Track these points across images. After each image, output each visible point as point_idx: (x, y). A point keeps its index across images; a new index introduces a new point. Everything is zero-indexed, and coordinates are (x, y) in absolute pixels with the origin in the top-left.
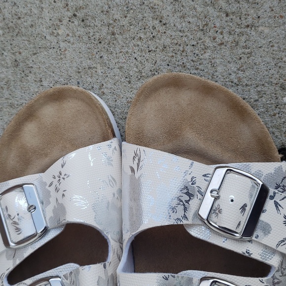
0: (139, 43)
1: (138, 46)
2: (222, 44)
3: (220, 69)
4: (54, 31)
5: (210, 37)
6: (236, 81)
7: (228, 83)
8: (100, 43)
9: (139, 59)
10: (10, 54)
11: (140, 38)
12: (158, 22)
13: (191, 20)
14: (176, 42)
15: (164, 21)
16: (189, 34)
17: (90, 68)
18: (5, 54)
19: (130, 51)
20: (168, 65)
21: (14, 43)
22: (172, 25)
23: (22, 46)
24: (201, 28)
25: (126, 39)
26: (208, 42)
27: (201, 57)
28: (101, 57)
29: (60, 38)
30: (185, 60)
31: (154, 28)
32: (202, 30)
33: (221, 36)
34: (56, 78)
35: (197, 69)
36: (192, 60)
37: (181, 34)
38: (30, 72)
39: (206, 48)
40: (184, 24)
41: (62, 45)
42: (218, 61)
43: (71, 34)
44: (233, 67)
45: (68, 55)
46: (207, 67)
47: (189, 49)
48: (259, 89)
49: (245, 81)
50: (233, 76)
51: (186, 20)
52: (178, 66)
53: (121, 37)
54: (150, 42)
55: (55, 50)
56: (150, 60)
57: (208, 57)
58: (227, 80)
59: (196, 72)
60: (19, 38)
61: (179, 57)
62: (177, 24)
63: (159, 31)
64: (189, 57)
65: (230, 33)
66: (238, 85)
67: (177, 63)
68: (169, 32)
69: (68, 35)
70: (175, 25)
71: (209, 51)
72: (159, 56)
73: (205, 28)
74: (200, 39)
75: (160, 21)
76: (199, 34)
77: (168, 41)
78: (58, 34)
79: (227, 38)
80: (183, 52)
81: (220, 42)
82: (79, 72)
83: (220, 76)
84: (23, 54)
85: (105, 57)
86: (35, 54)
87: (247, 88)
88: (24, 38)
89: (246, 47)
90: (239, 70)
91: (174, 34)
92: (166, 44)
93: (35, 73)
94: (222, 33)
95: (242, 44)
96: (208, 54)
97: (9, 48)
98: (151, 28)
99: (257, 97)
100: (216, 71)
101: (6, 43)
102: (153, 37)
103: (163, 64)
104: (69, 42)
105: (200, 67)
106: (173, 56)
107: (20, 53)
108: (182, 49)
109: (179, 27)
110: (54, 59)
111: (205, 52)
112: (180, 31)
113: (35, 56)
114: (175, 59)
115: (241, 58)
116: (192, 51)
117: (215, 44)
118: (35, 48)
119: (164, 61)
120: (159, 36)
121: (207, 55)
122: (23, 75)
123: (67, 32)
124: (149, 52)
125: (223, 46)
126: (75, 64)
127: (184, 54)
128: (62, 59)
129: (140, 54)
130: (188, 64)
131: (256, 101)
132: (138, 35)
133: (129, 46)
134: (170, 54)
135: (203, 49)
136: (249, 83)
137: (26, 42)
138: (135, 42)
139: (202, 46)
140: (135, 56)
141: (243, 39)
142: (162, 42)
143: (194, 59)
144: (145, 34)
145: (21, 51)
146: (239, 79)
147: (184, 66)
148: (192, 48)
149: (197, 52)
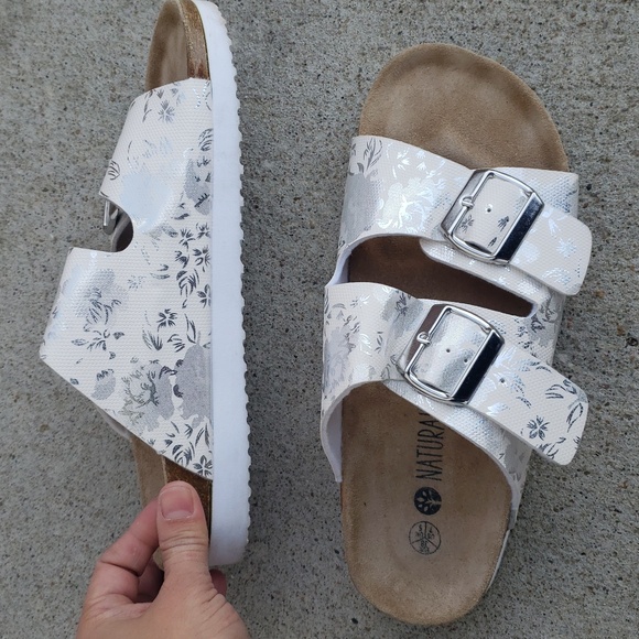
0: (460, 15)
1: (458, 19)
2: (583, 24)
3: (576, 61)
5: (566, 13)
6: (598, 80)
7: (585, 82)
8: (401, 12)
9: (457, 39)
10: (263, 23)
11: (462, 8)
14: (515, 17)
16: (535, 7)
17: (380, 49)
18: (256, 21)
20: (499, 50)
23: (282, 11)
25: (441, 8)
26: (563, 20)
27: (551, 41)
28: (399, 33)
30: (526, 44)
33: (584, 13)
34: (328, 62)
35: (542, 59)
36: (536, 45)
37: (524, 7)
38: (291, 51)
39: (559, 29)
41: (344, 12)
42: (574, 49)
44: (596, 59)
45: (350, 28)
46: (557, 57)
47: (533, 28)
48: (631, 94)
49: (611, 81)
50: (594, 73)
52: (514, 52)
53: (433, 5)
54: (476, 15)
55: (332, 20)
56: (473, 42)
57: (559, 42)
58: (586, 77)
59: (540, 62)
61: (517, 40)
64: (532, 41)
65: (597, 10)
66: (600, 86)
67: (513, 48)
71: (563, 33)
72: (488, 37)
74: (551, 15)
76: (551, 8)
77: (502, 16)
79: (591, 16)
80: (524, 32)
81: (580, 21)
82: (364, 54)
83: (575, 71)
84: (283, 23)
85: (406, 33)
86: (300, 24)
87: (613, 92)
89: (617, 31)
90: (604, 63)
92: (500, 19)
93: (297, 53)
94: (584, 9)
95: (613, 26)
96: (561, 38)
97: (263, 13)
99: (626, 106)
100: (571, 64)
101: (259, 6)
102: (482, 8)
103: (492, 47)
104: (354, 9)
105: (547, 56)
106: (508, 38)
107: (279, 22)
108: (522, 28)
110: (329, 33)
111: (557, 35)
113: (301, 27)
114: (510, 42)
115: (609, 47)
116: (537, 32)
117: (572, 24)
118: (302, 14)
119: (493, 43)
120: (491, 6)
121: (559, 40)
122: (279, 54)
124: (473, 29)
125: (584, 28)
126: (359, 42)
127: (526, 35)
128: (340, 33)
129: (459, 32)
130: (529, 51)
131: (624, 111)
132: (460, 5)
133: (443, 19)
134: (505, 35)
135: (554, 30)
136: (617, 84)
137: (290, 6)
138: (453, 14)
139: (554, 26)
140: (452, 33)
141: (616, 18)
142: (493, 16)
143: (540, 43)
145: (281, 18)
146: (603, 78)
147: (523, 53)
148: (538, 27)
149: (545, 33)
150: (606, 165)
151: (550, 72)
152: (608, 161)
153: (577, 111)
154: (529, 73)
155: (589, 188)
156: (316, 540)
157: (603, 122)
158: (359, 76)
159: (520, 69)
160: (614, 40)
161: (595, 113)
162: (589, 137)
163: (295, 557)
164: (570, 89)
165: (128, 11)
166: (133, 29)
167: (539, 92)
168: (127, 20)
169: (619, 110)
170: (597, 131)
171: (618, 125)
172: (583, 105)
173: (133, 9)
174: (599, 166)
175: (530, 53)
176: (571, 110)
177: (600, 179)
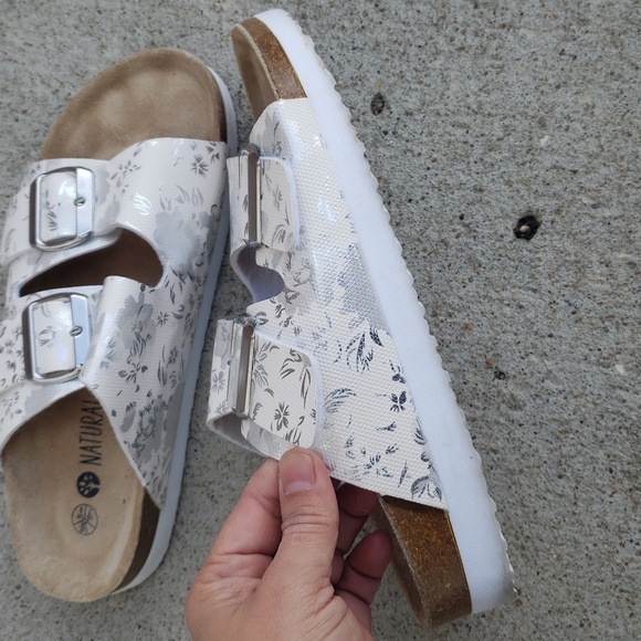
0: (341, 34)
1: (338, 38)
2: (462, 49)
3: (454, 86)
4: (217, 4)
5: (446, 36)
6: (474, 106)
7: (462, 109)
9: (337, 58)
10: (145, 33)
11: (343, 27)
12: (373, 5)
13: (421, 8)
14: (395, 38)
15: (381, 6)
16: (415, 29)
18: (138, 31)
19: (325, 45)
20: (379, 72)
21: (155, 16)
22: (393, 12)
23: (165, 22)
24: (435, 21)
25: (322, 26)
26: (442, 43)
27: (429, 65)
29: (224, 15)
30: (405, 67)
31: (365, 14)
32: (436, 25)
33: (463, 37)
35: (420, 83)
36: (416, 70)
37: (404, 28)
39: (438, 53)
40: (410, 13)
42: (452, 74)
43: (240, 12)
44: (473, 85)
46: (435, 81)
47: (412, 51)
48: (507, 122)
49: (487, 108)
50: (471, 99)
51: (414, 7)
52: (393, 75)
53: (315, 22)
54: (356, 35)
55: (214, 33)
56: (353, 63)
57: (438, 67)
58: (462, 104)
59: (418, 86)
60: (162, 9)
61: (397, 62)
62: (400, 12)
63: (372, 20)
64: (411, 64)
65: (476, 34)
66: (476, 113)
67: (392, 71)
68: (387, 23)
69: (236, 12)
70: (396, 14)
71: (442, 57)
72: (368, 58)
73: (440, 23)
74: (431, 38)
75: (377, 5)
76: (431, 31)
77: (382, 37)
78: (222, 9)
79: (471, 40)
80: (403, 54)
81: (459, 45)
83: (452, 97)
84: (165, 34)
86: (182, 36)
87: (489, 120)
88: (170, 10)
89: (496, 57)
90: (481, 90)
91: (393, 26)
92: (380, 40)
94: (464, 33)
95: (491, 51)
96: (440, 62)
97: (146, 23)
98: (361, 14)
99: (501, 135)
100: (448, 89)
101: (142, 15)
102: (363, 27)
103: (372, 69)
105: (426, 80)
106: (387, 60)
107: (161, 32)
108: (401, 50)
109: (403, 17)
110: (210, 46)
111: (435, 59)
112: (404, 23)
113: (183, 39)
114: (389, 64)
115: (486, 73)
116: (417, 55)
117: (451, 48)
118: (184, 26)
119: (372, 65)
120: (371, 26)
121: (437, 64)
123: (236, 7)
124: (354, 49)
125: (463, 53)
127: (405, 58)
128: (221, 47)
129: (339, 51)
130: (408, 74)
131: (499, 139)
132: (341, 23)
134: (384, 56)
135: (433, 54)
136: (494, 112)
137: (172, 17)
138: (334, 32)
139: (433, 50)
140: (332, 53)
141: (494, 44)
142: (374, 36)
143: (419, 67)
144: (351, 22)
145: (163, 29)
146: (480, 105)
147: (402, 76)
148: (417, 50)
149: (424, 57)
150: (479, 195)
151: (427, 97)
152: (481, 191)
153: (453, 138)
154: (407, 97)
155: (462, 218)
156: (185, 569)
157: (478, 151)
158: (239, 92)
159: (398, 93)
160: (492, 66)
161: (471, 141)
162: (463, 166)
163: (163, 586)
164: (447, 115)
165: (10, 15)
166: (16, 34)
167: (416, 117)
168: (10, 24)
169: (495, 138)
170: (471, 160)
171: (493, 154)
172: (459, 132)
173: (16, 14)
174: (472, 196)
175: (408, 76)
176: (447, 137)
177: (473, 209)
